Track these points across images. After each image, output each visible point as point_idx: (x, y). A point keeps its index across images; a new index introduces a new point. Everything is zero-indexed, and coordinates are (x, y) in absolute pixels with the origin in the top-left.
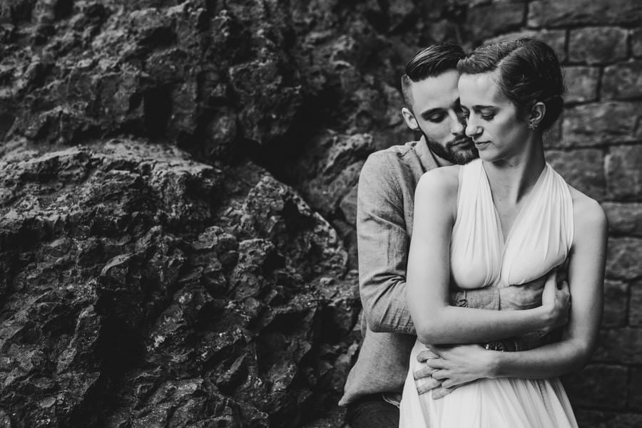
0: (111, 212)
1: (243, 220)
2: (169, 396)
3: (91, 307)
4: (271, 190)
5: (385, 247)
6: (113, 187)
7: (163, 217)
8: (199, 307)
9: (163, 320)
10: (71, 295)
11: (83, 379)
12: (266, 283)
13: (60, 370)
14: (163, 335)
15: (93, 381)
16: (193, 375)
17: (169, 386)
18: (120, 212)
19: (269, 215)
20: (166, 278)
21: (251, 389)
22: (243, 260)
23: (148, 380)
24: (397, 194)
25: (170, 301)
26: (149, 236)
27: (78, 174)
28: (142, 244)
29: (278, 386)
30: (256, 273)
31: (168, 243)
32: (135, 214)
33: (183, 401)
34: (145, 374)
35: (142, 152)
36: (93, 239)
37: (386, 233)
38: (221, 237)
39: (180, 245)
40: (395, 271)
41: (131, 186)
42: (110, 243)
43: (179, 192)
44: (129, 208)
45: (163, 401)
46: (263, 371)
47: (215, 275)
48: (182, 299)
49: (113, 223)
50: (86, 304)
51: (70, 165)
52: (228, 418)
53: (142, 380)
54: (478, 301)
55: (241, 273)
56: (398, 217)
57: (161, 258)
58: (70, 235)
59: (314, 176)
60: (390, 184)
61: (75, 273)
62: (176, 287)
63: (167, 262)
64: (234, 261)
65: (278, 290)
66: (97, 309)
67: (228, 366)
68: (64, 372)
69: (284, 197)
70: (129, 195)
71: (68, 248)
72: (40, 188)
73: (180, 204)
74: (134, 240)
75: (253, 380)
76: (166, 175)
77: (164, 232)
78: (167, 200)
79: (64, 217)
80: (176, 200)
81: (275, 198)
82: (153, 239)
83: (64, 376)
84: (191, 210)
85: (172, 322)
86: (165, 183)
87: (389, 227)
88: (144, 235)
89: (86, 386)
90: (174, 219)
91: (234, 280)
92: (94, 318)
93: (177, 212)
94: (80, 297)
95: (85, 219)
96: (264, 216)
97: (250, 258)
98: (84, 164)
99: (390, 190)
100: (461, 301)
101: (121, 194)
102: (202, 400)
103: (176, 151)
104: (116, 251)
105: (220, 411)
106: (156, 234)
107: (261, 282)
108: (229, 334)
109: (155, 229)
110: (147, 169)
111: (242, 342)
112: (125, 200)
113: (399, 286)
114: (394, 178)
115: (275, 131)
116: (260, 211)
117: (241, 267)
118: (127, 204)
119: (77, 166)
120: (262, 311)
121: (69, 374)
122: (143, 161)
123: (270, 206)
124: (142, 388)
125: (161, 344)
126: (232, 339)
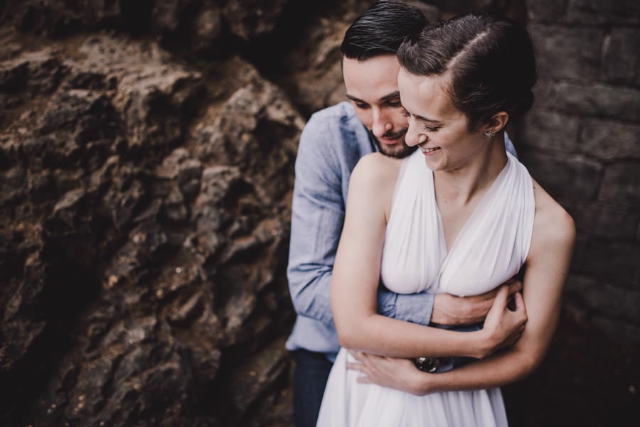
0: (62, 145)
1: (213, 139)
2: (121, 338)
3: (37, 255)
4: (244, 108)
5: (314, 230)
6: (67, 114)
7: (123, 145)
8: (153, 248)
9: (118, 258)
10: (19, 236)
11: (28, 329)
12: (227, 216)
13: (7, 318)
14: (116, 275)
15: (38, 331)
16: (147, 313)
17: (121, 328)
18: (72, 145)
19: (241, 134)
20: (119, 218)
21: (206, 324)
22: (206, 191)
23: (101, 320)
24: (334, 171)
25: (125, 239)
26: (105, 168)
27: (46, 85)
28: (97, 179)
29: (234, 321)
30: (218, 205)
31: (125, 175)
32: (89, 145)
33: (132, 347)
34: (98, 314)
35: (116, 56)
36: (45, 173)
37: (317, 214)
38: (184, 166)
39: (140, 176)
40: (321, 262)
41: (87, 113)
42: (64, 177)
43: (142, 114)
44: (82, 140)
45: (114, 343)
46: (219, 306)
47: (176, 206)
48: (136, 239)
49: (64, 156)
50: (33, 249)
51: (38, 74)
52: (175, 365)
53: (95, 320)
54: (409, 307)
55: (204, 205)
56: (335, 196)
57: (115, 196)
58: (25, 166)
59: (305, 69)
60: (326, 160)
61: (27, 210)
62: (130, 226)
63: (120, 202)
64: (197, 191)
65: (240, 222)
66: (43, 257)
67: (183, 302)
68: (10, 320)
69: (256, 116)
70: (83, 124)
71: (21, 180)
72: (6, 100)
73: (143, 128)
74: (88, 174)
75: (209, 316)
76: (131, 94)
77: (122, 162)
78: (130, 123)
79: (17, 145)
80: (139, 123)
81: (248, 116)
82: (108, 173)
83: (10, 325)
84: (155, 134)
85: (126, 262)
86: (130, 103)
87: (322, 208)
88: (100, 167)
89: (31, 337)
90: (135, 146)
91: (196, 212)
92: (39, 267)
93: (139, 138)
94: (28, 242)
95: (36, 150)
96: (235, 134)
97: (212, 190)
98: (53, 72)
99: (325, 166)
100: (389, 306)
101: (75, 122)
102: (150, 347)
103: (156, 53)
104: (71, 186)
105: (168, 358)
106: (113, 166)
107: (222, 216)
108: (186, 271)
109: (112, 160)
110: (114, 83)
111: (198, 280)
112: (79, 130)
113: (325, 278)
114: (332, 152)
115: (261, 28)
116: (232, 129)
117: (203, 198)
118: (81, 134)
119: (44, 76)
120: (222, 248)
121: (15, 324)
122: (111, 71)
123: (242, 125)
124: (94, 330)
125: (115, 285)
126: (186, 278)
